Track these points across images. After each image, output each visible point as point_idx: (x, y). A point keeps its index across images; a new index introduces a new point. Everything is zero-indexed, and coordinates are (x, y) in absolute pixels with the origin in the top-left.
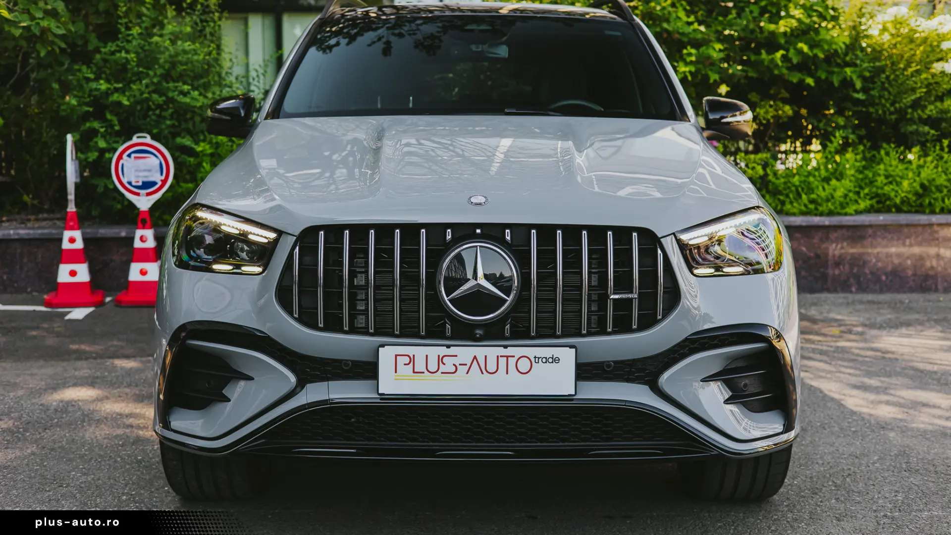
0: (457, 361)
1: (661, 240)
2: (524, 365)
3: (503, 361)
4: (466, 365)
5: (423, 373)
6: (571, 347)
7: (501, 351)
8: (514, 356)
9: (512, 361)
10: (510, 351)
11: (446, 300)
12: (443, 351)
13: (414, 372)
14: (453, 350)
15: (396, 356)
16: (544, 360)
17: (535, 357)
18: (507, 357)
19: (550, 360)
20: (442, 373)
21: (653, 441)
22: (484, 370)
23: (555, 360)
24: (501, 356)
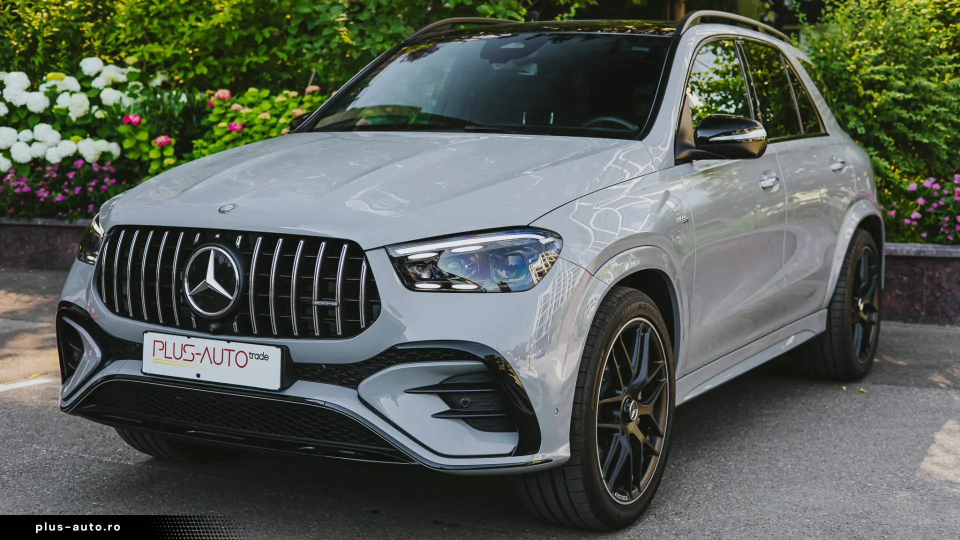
0: (194, 350)
1: (366, 253)
2: (242, 359)
3: (226, 353)
4: (200, 354)
5: (171, 358)
6: (277, 346)
7: (225, 345)
8: (234, 351)
9: (233, 354)
10: (232, 346)
11: (188, 294)
12: (184, 340)
13: (166, 357)
14: (192, 341)
15: (155, 341)
16: (257, 356)
17: (250, 353)
18: (230, 350)
19: (261, 357)
20: (184, 360)
21: (347, 442)
22: (212, 361)
23: (265, 357)
24: (225, 350)
